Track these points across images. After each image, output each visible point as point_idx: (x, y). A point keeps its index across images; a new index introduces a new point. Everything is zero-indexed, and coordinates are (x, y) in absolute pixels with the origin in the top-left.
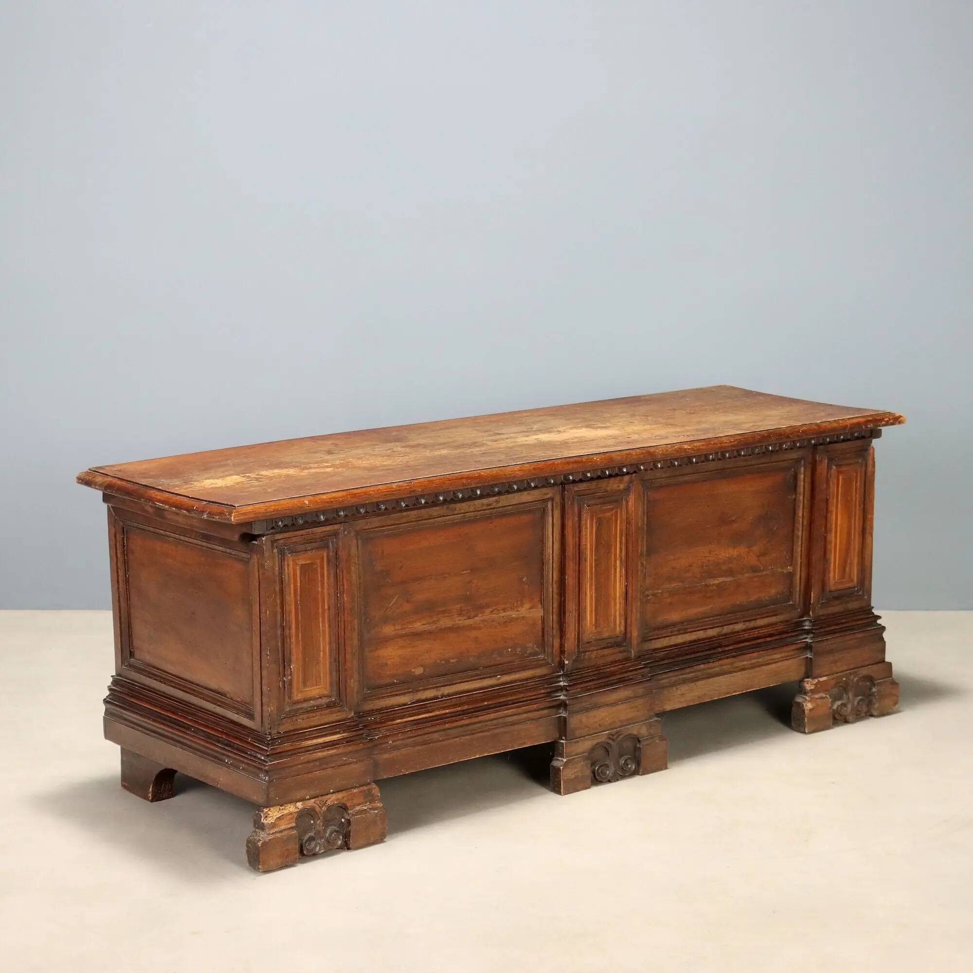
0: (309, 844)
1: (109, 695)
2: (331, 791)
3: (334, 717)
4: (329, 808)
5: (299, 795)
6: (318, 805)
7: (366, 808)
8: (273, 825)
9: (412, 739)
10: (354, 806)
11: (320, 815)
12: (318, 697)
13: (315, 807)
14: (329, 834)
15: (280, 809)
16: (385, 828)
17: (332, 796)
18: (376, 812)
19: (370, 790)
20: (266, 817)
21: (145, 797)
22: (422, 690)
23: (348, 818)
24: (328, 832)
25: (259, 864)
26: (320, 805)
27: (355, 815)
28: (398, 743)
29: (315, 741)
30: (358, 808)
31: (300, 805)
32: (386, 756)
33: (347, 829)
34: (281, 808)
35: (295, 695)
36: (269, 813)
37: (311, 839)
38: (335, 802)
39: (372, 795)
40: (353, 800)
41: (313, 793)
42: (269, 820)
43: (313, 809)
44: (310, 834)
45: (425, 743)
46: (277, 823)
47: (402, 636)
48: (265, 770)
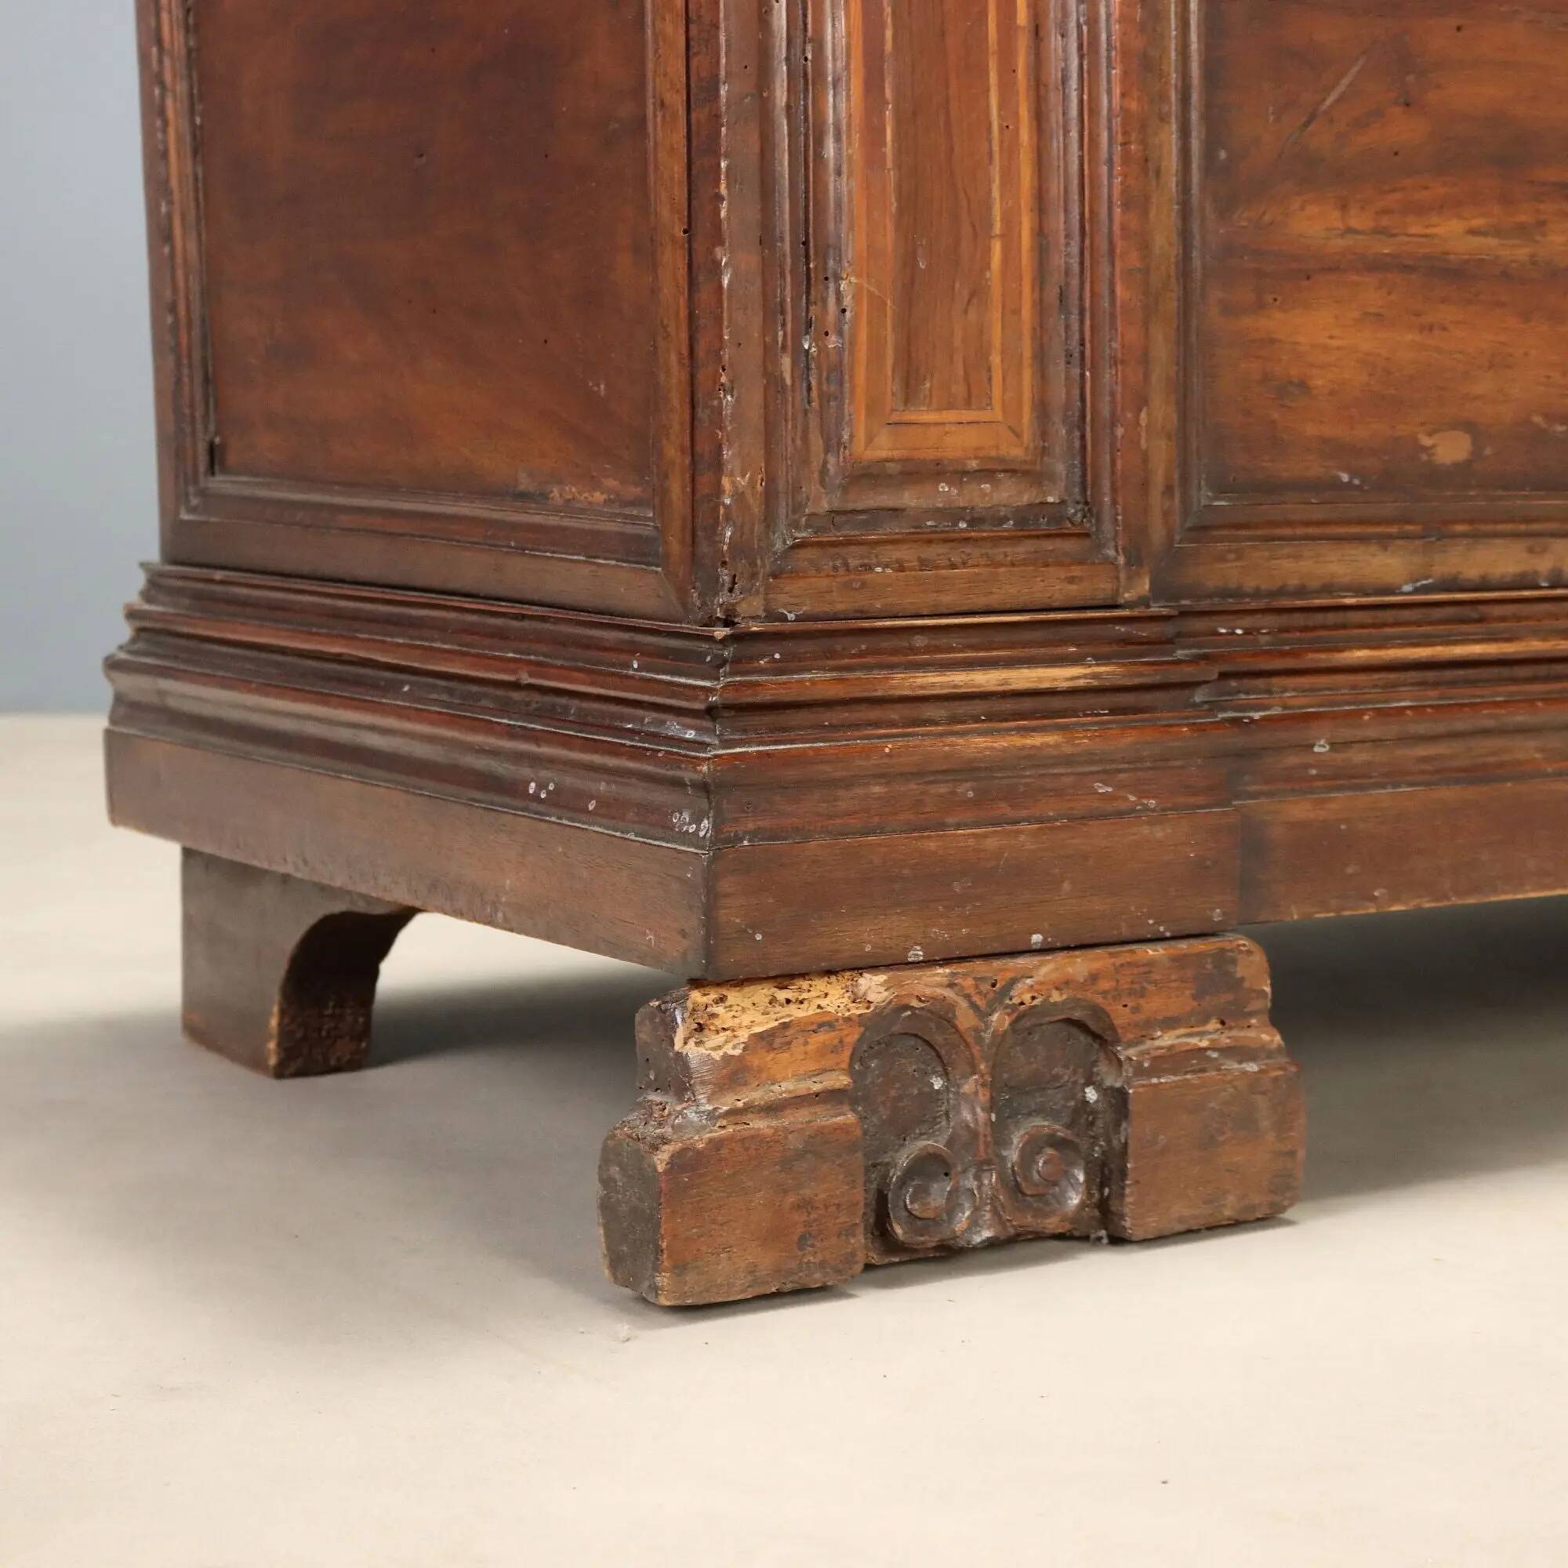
0: (921, 1193)
1: (134, 640)
2: (1036, 938)
3: (1054, 586)
4: (1026, 1021)
5: (867, 936)
6: (968, 997)
7: (1204, 1044)
8: (734, 1073)
9: (1422, 751)
10: (1146, 1029)
11: (976, 1050)
12: (974, 464)
13: (952, 1007)
14: (1023, 1151)
15: (773, 1001)
16: (1292, 1154)
17: (1042, 964)
18: (1252, 1067)
19: (1223, 959)
20: (700, 1028)
21: (256, 1063)
22: (1464, 535)
23: (1118, 1085)
24: (1017, 1139)
25: (657, 1269)
26: (976, 999)
27: (1154, 1071)
28: (1359, 756)
29: (960, 679)
30: (1167, 1039)
31: (874, 986)
32: (1300, 810)
33: (1109, 1142)
34: (782, 995)
35: (861, 435)
36: (719, 1009)
37: (930, 1166)
38: (1056, 997)
39: (1236, 984)
40: (1142, 994)
41: (939, 933)
42: (710, 1044)
43: (941, 1015)
44: (922, 1143)
45: (1477, 774)
46: (756, 1062)
47: (1374, 265)
48: (695, 785)
